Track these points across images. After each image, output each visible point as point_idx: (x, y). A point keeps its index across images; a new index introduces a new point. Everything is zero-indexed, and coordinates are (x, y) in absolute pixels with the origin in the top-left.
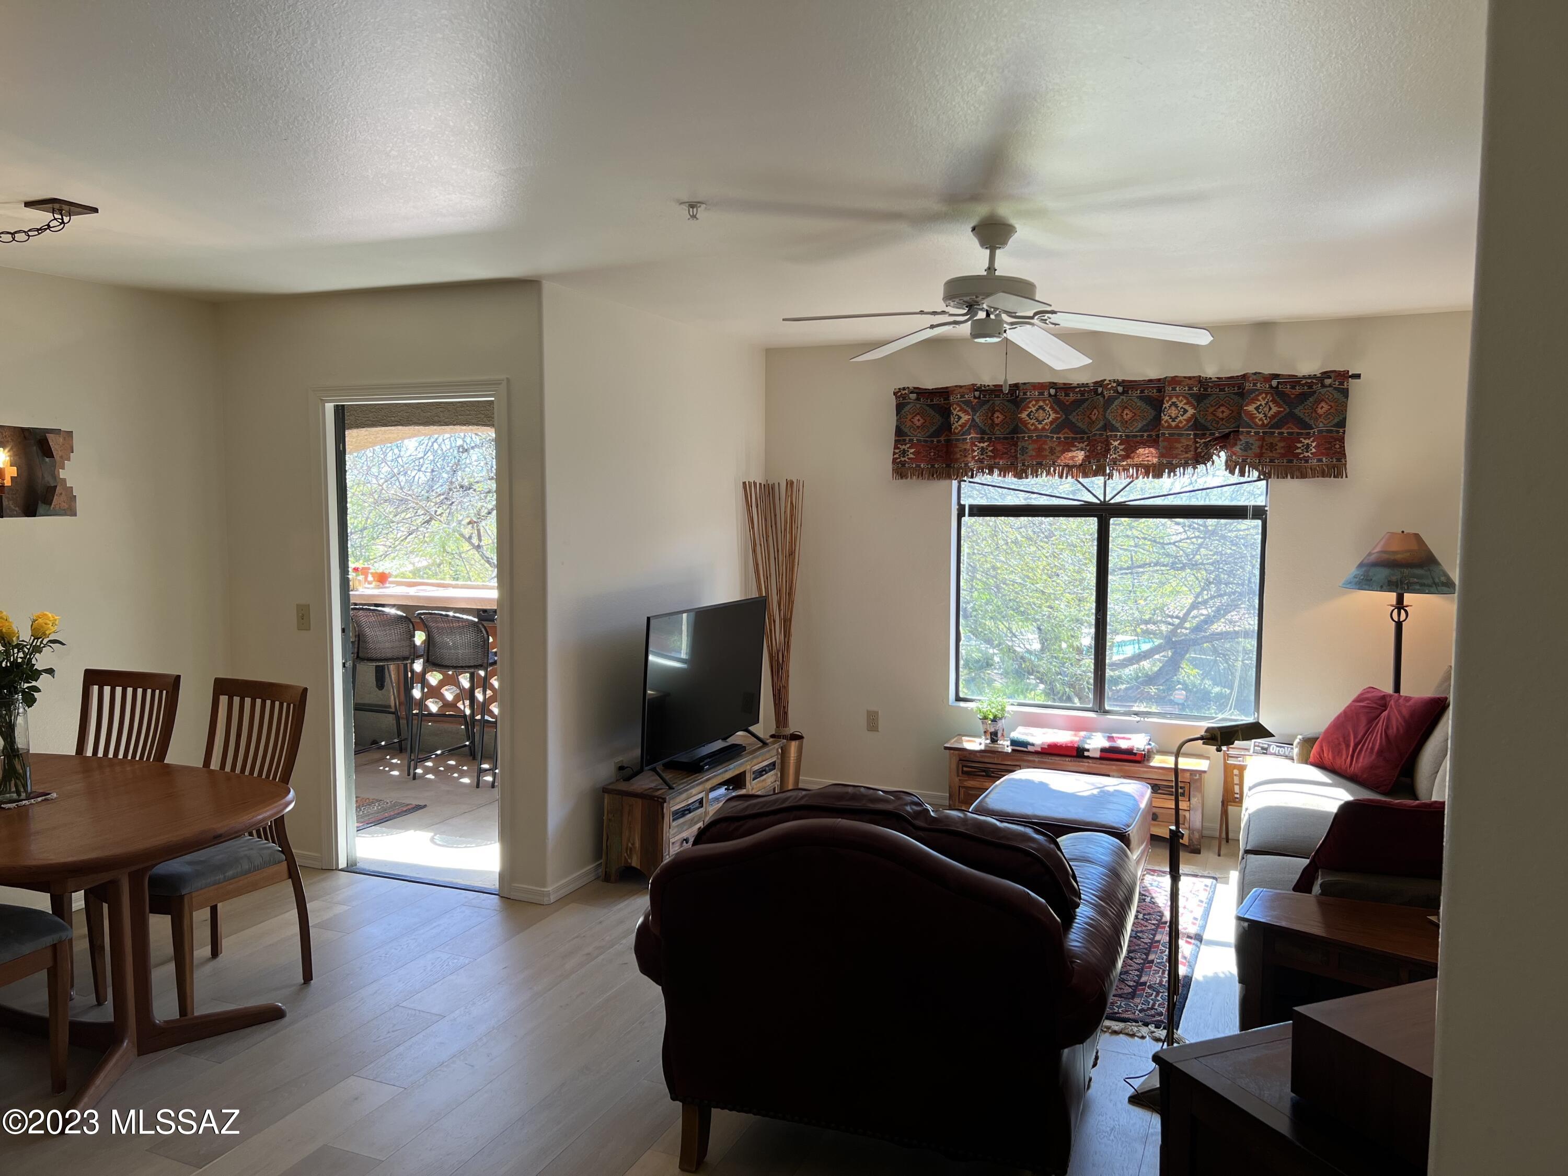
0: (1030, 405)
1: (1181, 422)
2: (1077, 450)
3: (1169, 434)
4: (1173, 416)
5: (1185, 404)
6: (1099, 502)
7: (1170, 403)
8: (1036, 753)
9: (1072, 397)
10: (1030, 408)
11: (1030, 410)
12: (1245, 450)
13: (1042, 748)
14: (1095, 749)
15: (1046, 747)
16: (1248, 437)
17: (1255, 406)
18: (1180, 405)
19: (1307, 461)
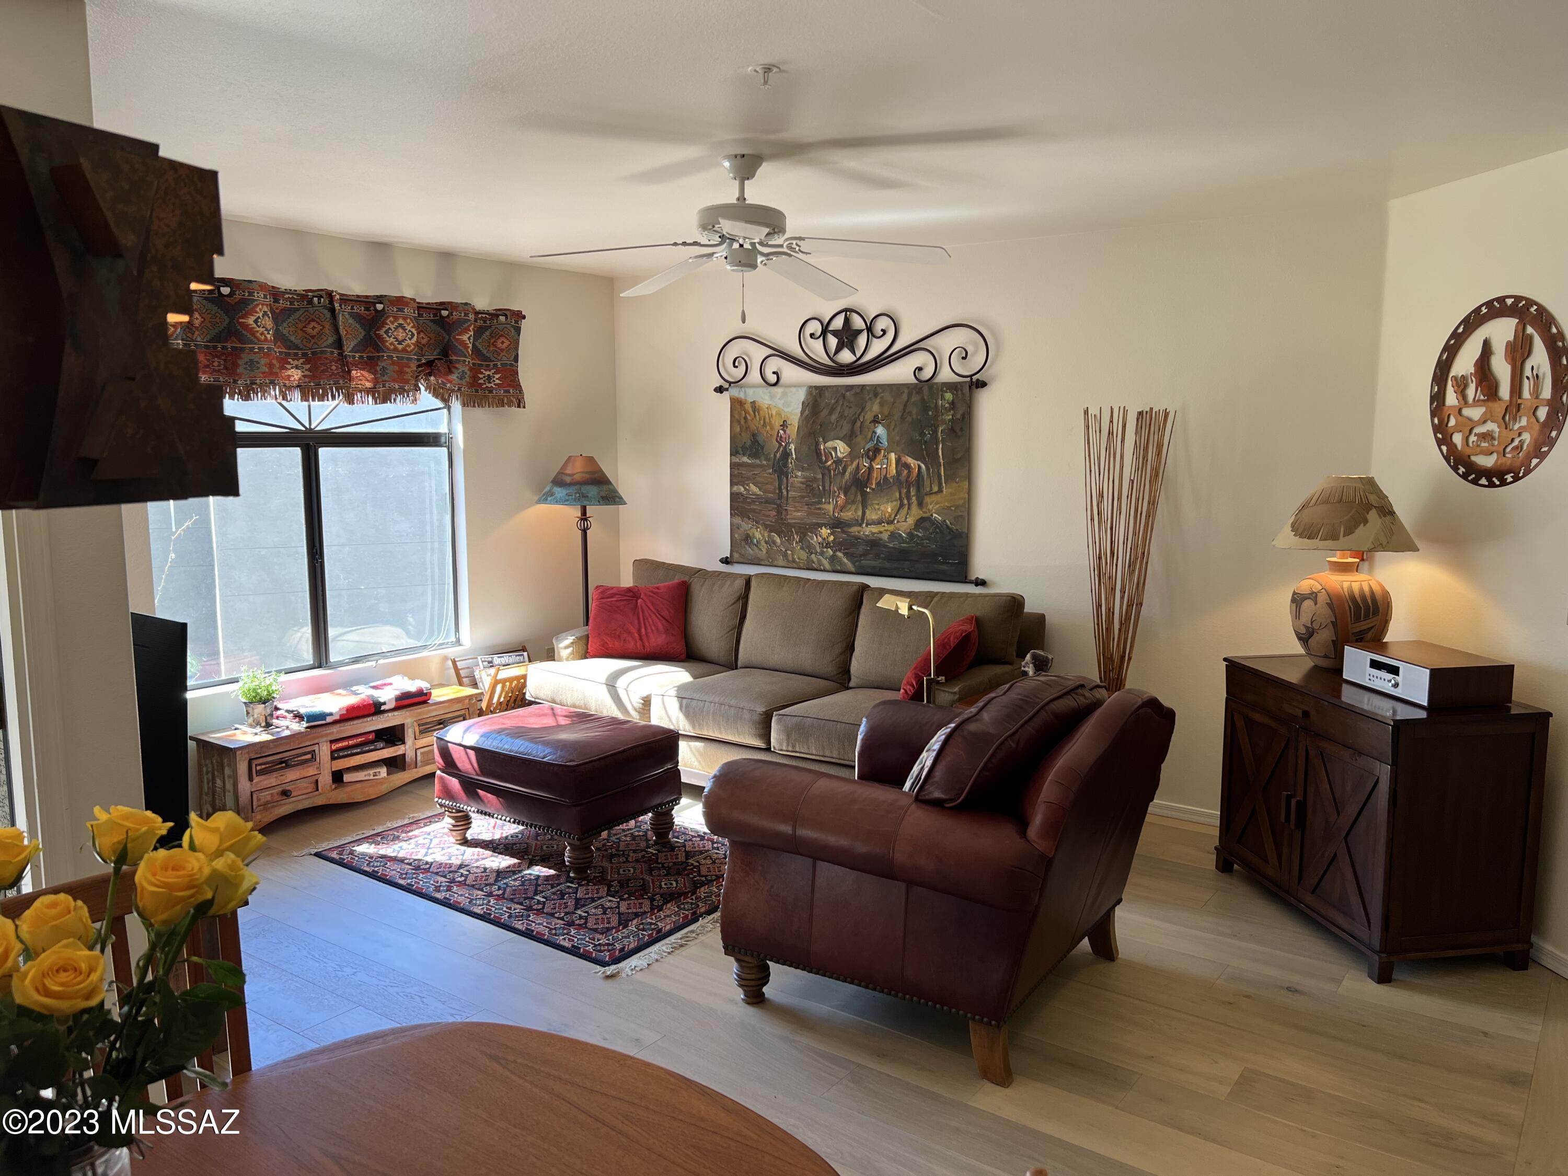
0: (258, 310)
1: (408, 345)
2: (292, 368)
3: (397, 357)
4: (400, 338)
5: (412, 327)
6: (304, 429)
7: (396, 324)
8: (335, 722)
9: (283, 304)
10: (257, 312)
11: (258, 315)
12: (461, 379)
13: (341, 715)
14: (390, 700)
15: (345, 712)
16: (464, 365)
17: (468, 336)
18: (408, 328)
19: (491, 392)
